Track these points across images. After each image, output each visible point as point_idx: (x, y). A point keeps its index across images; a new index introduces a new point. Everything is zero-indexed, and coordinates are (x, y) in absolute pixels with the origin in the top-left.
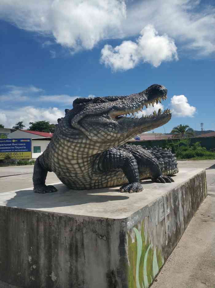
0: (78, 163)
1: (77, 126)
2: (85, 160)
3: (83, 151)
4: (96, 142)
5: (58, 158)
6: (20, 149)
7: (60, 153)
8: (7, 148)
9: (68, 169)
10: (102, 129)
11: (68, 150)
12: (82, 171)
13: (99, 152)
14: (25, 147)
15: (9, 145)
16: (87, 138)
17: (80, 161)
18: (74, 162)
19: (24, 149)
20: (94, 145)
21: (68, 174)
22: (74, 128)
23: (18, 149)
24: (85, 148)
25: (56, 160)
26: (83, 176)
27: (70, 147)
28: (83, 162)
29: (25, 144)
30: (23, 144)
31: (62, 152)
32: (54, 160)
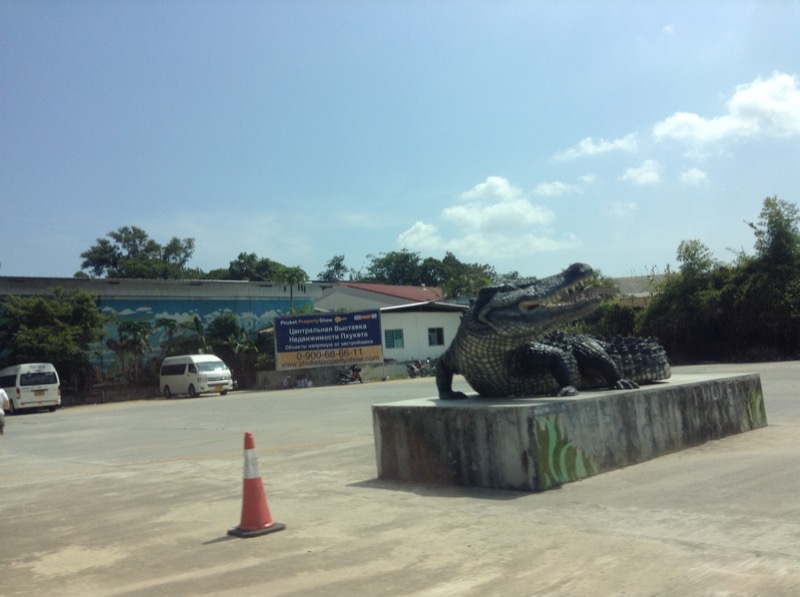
0: (490, 362)
1: (484, 320)
2: (498, 358)
3: (494, 348)
4: (506, 337)
5: (466, 356)
6: (355, 339)
7: (468, 350)
8: (322, 338)
9: (478, 369)
10: (512, 323)
11: (476, 347)
12: (495, 371)
13: (514, 348)
14: (366, 334)
15: (327, 330)
16: (495, 333)
17: (492, 359)
18: (485, 360)
19: (362, 339)
20: (505, 341)
21: (479, 376)
22: (481, 322)
23: (348, 340)
24: (495, 343)
25: (464, 358)
26: (498, 379)
27: (478, 344)
28: (496, 361)
29: (365, 327)
30: (361, 327)
31: (470, 349)
32: (462, 358)
